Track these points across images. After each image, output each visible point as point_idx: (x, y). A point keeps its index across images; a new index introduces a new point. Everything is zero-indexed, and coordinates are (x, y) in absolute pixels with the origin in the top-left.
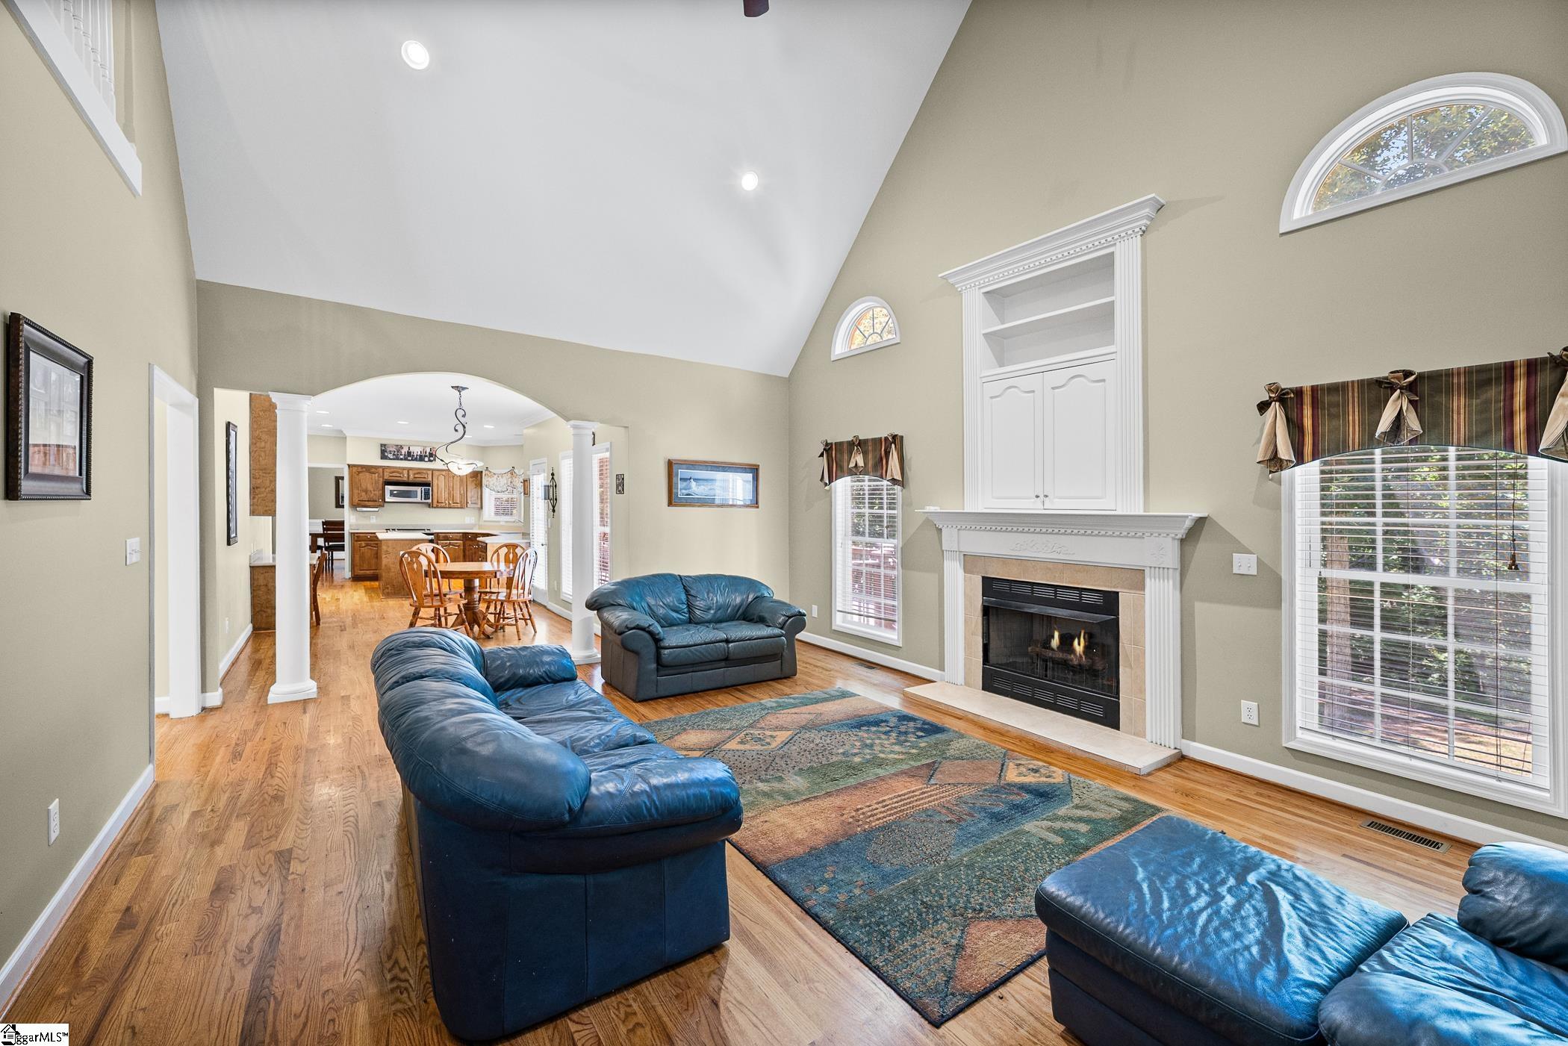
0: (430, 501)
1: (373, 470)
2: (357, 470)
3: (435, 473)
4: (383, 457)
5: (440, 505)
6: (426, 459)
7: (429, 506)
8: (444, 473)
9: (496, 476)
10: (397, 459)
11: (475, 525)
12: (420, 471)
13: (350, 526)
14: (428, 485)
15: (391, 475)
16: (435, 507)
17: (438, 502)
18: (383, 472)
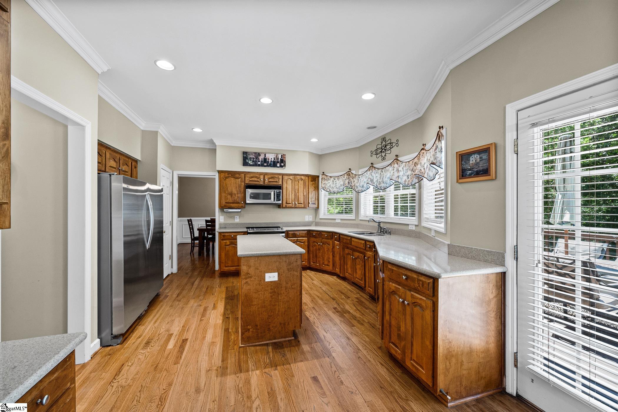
0: (280, 202)
1: (237, 176)
2: (225, 175)
3: (286, 178)
4: (245, 164)
5: (288, 205)
6: (278, 165)
7: (279, 206)
8: (291, 177)
9: (332, 179)
10: (256, 165)
11: (312, 222)
12: (273, 175)
13: (220, 224)
14: (279, 187)
15: (251, 179)
16: (284, 208)
17: (286, 203)
18: (245, 177)
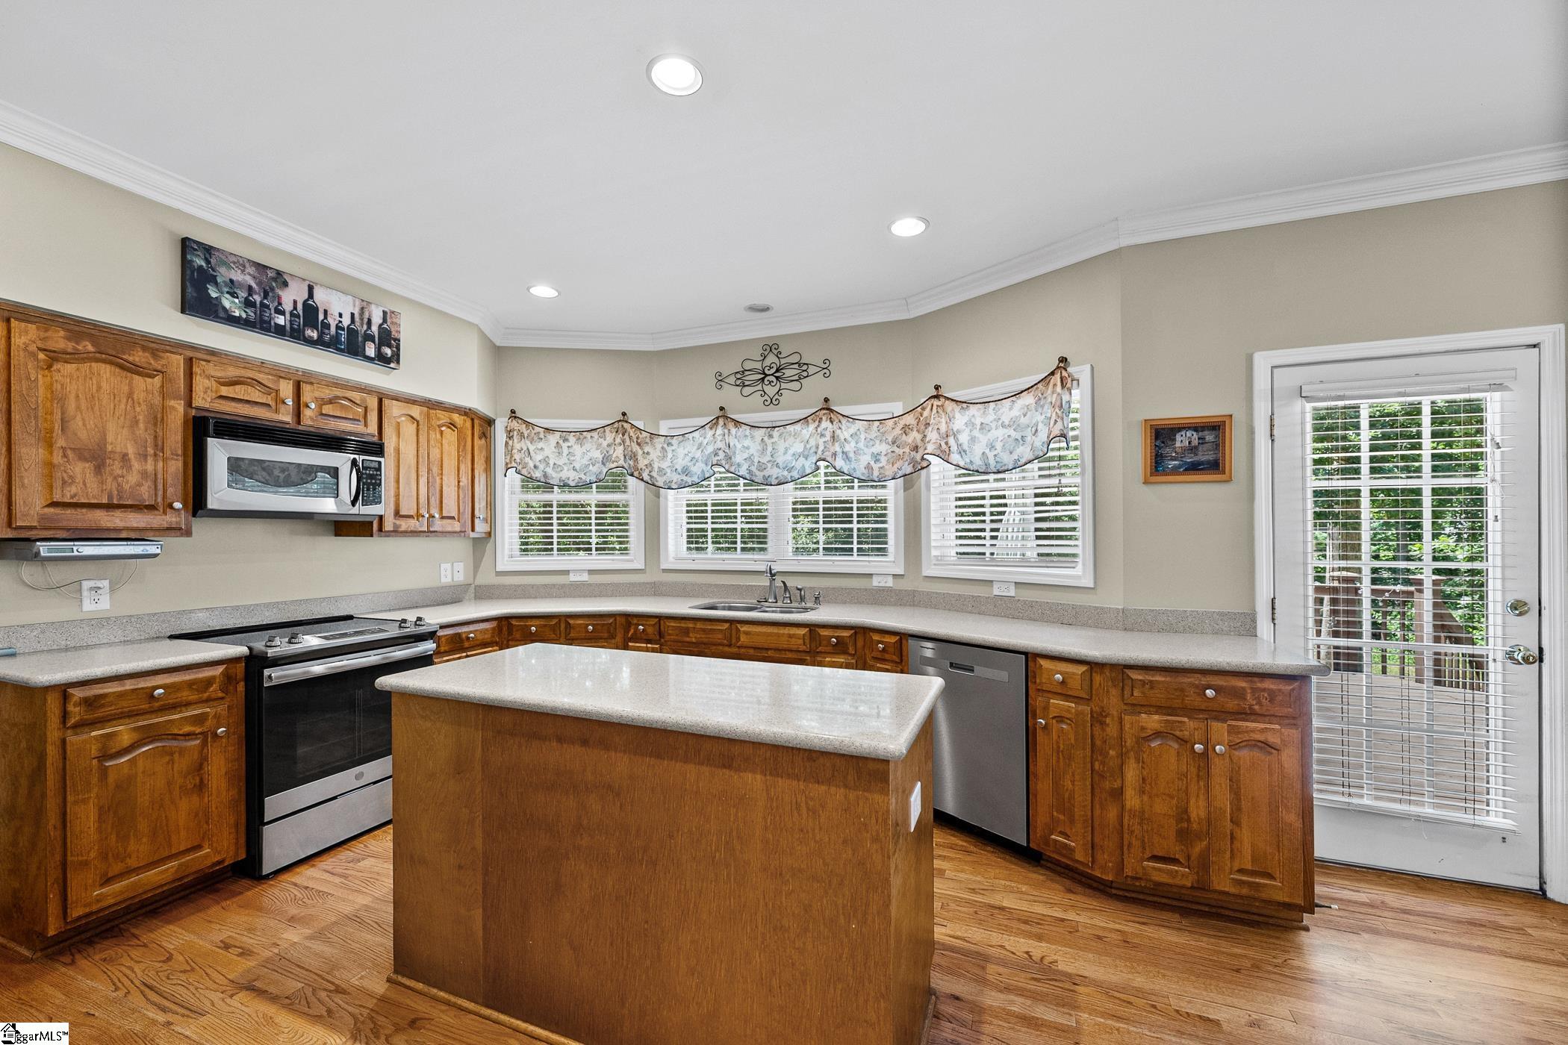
0: (380, 509)
1: (138, 357)
3: (394, 409)
4: (196, 305)
5: (404, 525)
6: (369, 350)
7: (370, 529)
8: (414, 411)
9: (553, 439)
11: (465, 587)
12: (340, 391)
14: (369, 447)
15: (225, 391)
16: (389, 534)
17: (397, 514)
18: (190, 375)
